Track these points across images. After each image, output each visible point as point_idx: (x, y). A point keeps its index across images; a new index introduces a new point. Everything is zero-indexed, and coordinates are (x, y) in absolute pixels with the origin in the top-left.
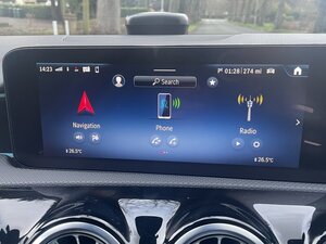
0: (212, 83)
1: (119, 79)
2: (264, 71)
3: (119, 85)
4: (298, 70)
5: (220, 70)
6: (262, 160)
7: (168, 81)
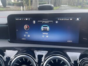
0: (57, 22)
1: (34, 22)
2: (69, 19)
3: (34, 23)
4: (78, 19)
5: (59, 19)
6: (69, 41)
7: (46, 22)
